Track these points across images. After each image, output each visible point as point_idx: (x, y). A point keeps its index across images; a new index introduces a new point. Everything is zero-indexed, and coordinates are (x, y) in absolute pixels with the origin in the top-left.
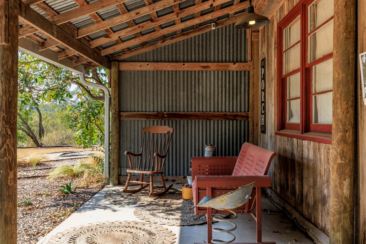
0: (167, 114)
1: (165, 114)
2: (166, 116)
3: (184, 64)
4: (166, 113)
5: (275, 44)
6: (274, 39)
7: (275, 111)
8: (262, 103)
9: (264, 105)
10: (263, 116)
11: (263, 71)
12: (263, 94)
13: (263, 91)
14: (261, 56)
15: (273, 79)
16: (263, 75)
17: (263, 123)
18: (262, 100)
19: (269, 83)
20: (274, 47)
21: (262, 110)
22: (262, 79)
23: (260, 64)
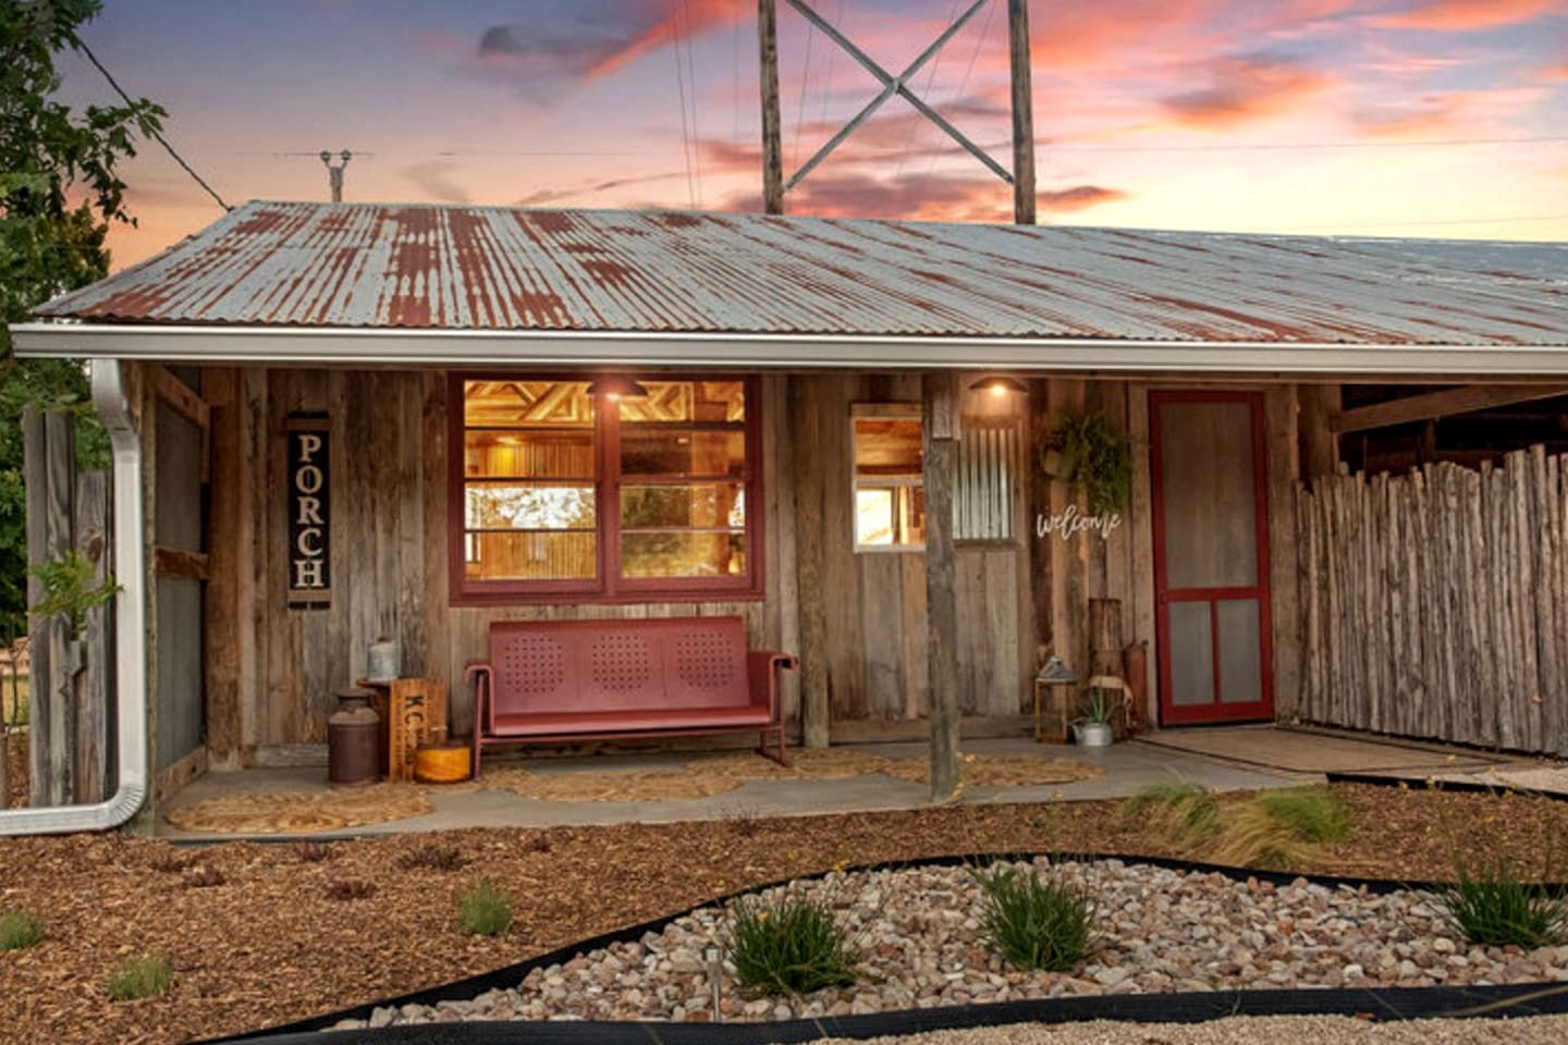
5: (430, 401)
6: (427, 390)
7: (435, 553)
8: (304, 527)
9: (317, 532)
10: (317, 564)
11: (309, 445)
12: (310, 505)
13: (304, 495)
14: (271, 398)
15: (410, 478)
16: (311, 455)
17: (317, 583)
18: (303, 520)
19: (365, 484)
20: (418, 405)
21: (304, 549)
22: (305, 464)
23: (263, 421)
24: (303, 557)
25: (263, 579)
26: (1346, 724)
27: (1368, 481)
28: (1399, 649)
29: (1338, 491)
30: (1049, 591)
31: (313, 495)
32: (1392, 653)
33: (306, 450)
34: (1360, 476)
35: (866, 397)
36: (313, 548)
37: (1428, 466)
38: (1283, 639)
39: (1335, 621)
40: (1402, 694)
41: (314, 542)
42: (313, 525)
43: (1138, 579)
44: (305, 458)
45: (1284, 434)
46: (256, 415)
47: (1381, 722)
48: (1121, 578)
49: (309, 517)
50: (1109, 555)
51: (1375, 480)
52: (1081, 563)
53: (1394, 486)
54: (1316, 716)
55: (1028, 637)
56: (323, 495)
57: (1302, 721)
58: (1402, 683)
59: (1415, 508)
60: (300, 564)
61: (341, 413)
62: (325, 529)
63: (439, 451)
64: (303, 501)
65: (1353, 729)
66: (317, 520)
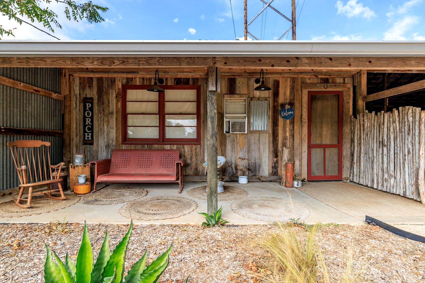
0: (4, 129)
1: (3, 129)
2: (3, 130)
3: (20, 84)
4: (3, 127)
5: (117, 94)
6: (116, 92)
7: (118, 131)
8: (87, 125)
9: (90, 127)
10: (90, 134)
11: (88, 105)
12: (88, 120)
13: (87, 118)
14: (80, 94)
15: (112, 113)
16: (89, 108)
17: (90, 139)
18: (87, 124)
19: (102, 114)
20: (114, 95)
21: (87, 130)
22: (88, 110)
23: (78, 99)
24: (87, 132)
25: (78, 137)
26: (364, 184)
27: (376, 114)
28: (385, 165)
29: (365, 118)
30: (278, 144)
31: (89, 118)
32: (383, 166)
33: (88, 107)
34: (374, 113)
35: (228, 93)
36: (89, 131)
37: (400, 108)
38: (345, 158)
39: (362, 155)
40: (386, 179)
41: (89, 129)
42: (89, 125)
43: (303, 141)
44: (87, 109)
45: (348, 103)
46: (76, 98)
47: (378, 186)
48: (298, 141)
49: (88, 123)
50: (295, 135)
51: (379, 113)
52: (287, 137)
53: (386, 115)
54: (355, 181)
55: (271, 156)
56: (92, 118)
57: (350, 181)
58: (386, 176)
59: (394, 122)
60: (86, 134)
61: (96, 98)
62: (92, 126)
63: (119, 107)
64: (87, 119)
65: (367, 186)
66: (90, 124)
